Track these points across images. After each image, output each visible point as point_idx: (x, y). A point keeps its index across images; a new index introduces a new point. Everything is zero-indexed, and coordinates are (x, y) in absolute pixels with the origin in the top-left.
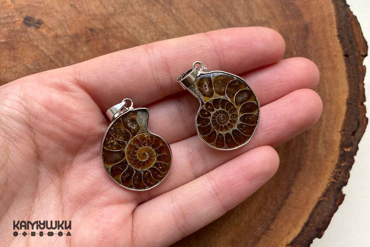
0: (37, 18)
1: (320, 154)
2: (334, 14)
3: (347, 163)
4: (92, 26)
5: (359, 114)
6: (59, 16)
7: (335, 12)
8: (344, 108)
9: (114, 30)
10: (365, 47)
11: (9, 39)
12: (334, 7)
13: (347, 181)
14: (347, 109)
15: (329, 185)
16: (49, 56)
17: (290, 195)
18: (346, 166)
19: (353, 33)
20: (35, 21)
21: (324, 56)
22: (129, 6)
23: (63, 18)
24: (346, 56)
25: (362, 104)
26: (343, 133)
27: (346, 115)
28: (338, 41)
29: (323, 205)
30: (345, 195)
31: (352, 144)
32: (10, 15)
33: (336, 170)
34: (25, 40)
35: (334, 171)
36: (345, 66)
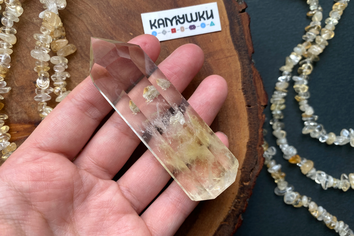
2: (240, 71)
3: (245, 194)
5: (257, 155)
7: (241, 69)
8: (245, 150)
10: (265, 98)
12: (241, 65)
14: (247, 150)
15: (230, 212)
18: (244, 197)
19: (256, 87)
21: (230, 106)
24: (249, 106)
25: (260, 147)
26: (243, 170)
27: (246, 155)
28: (242, 93)
31: (250, 179)
33: (236, 200)
35: (234, 201)
36: (247, 115)
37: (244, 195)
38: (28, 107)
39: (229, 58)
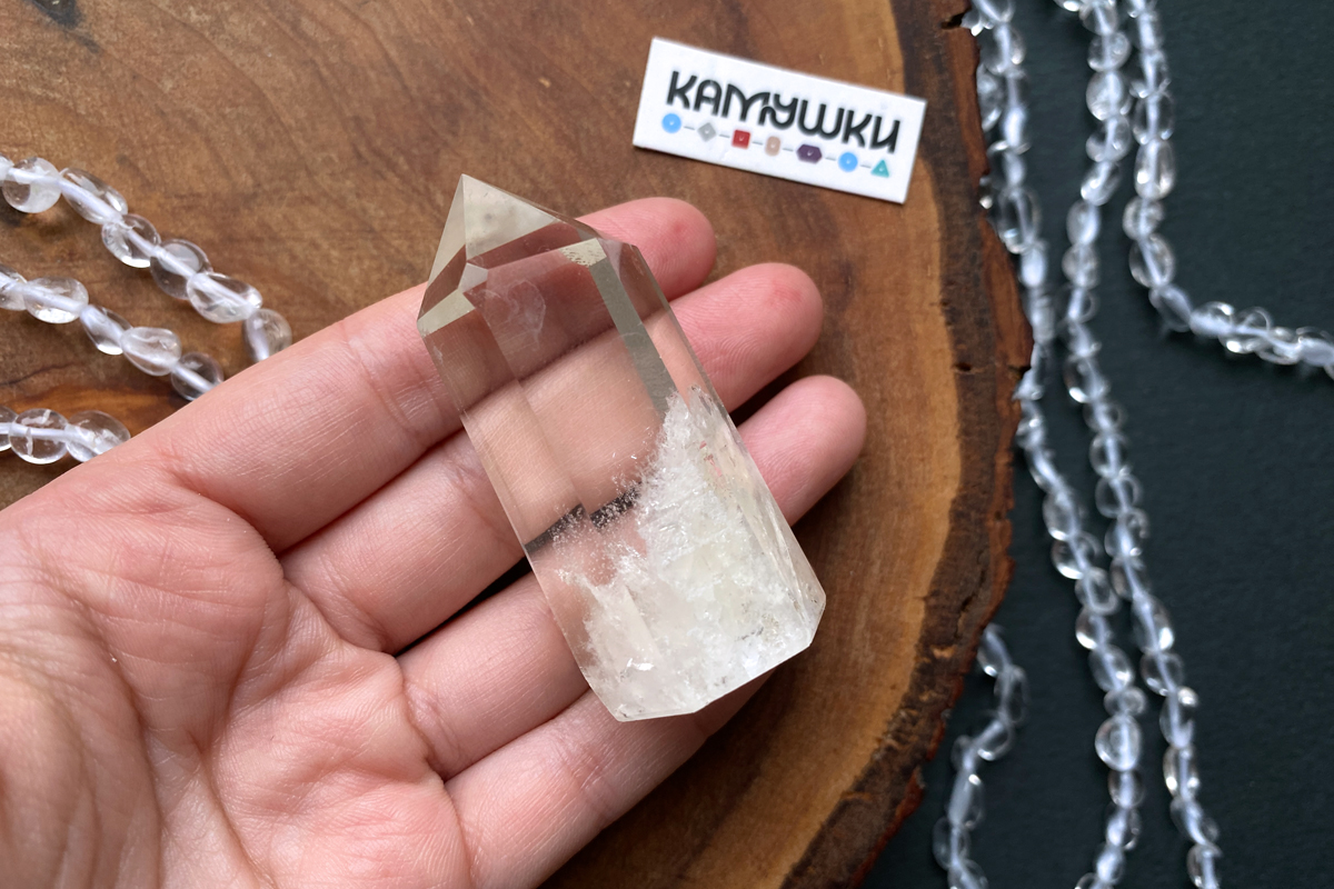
1: (856, 663)
2: (938, 235)
3: (938, 693)
5: (987, 547)
8: (942, 528)
10: (1024, 342)
12: (940, 214)
15: (877, 757)
17: (756, 780)
18: (935, 702)
19: (992, 297)
24: (963, 366)
25: (999, 517)
26: (933, 601)
27: (948, 547)
28: (942, 319)
29: (853, 816)
31: (957, 637)
33: (903, 714)
35: (895, 716)
36: (957, 400)
37: (934, 695)
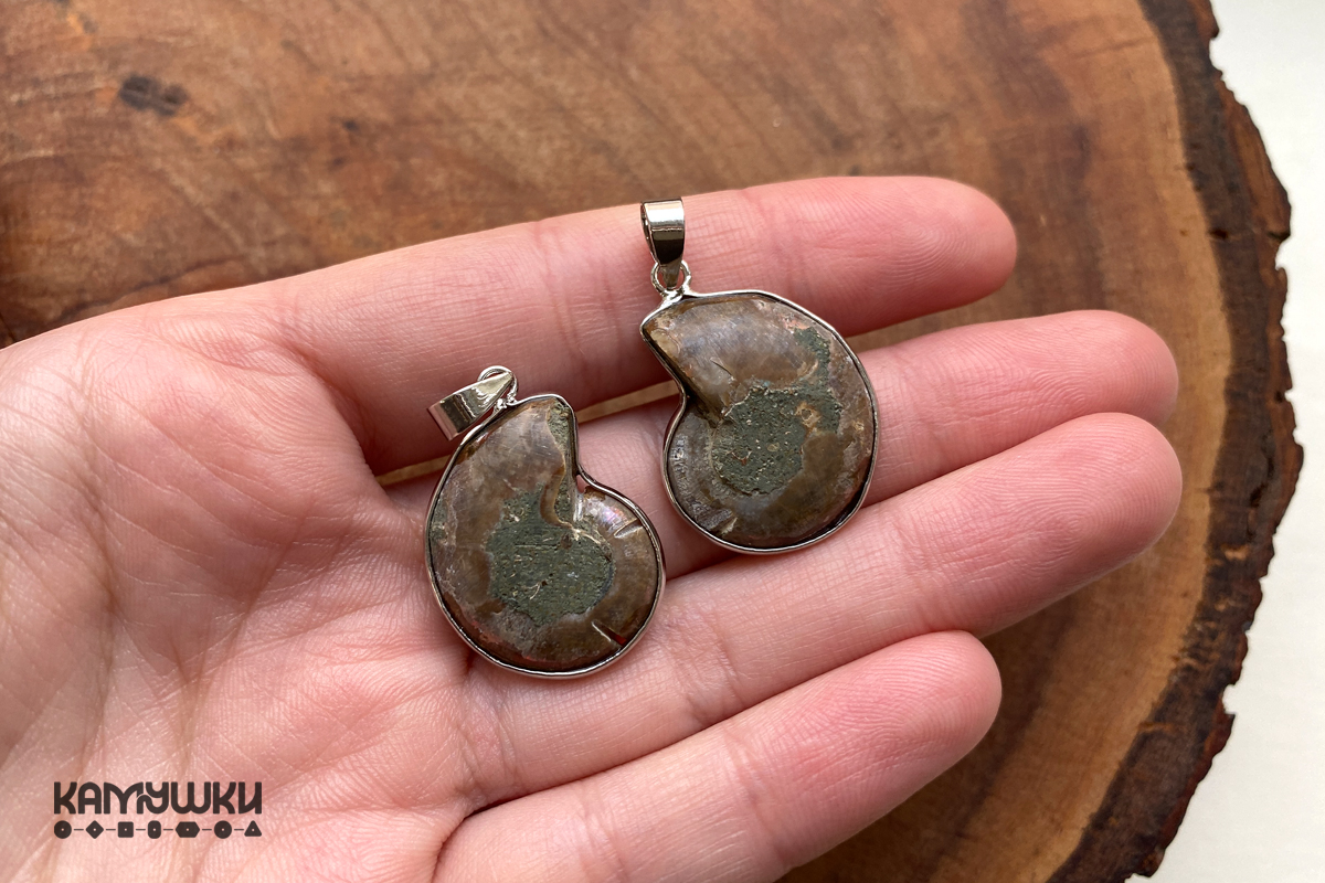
0: (168, 80)
1: (1139, 569)
2: (1173, 97)
3: (1235, 600)
4: (353, 114)
5: (1270, 431)
6: (244, 79)
7: (1176, 91)
8: (1218, 412)
9: (430, 128)
10: (1280, 207)
11: (67, 150)
12: (1173, 76)
13: (1241, 668)
14: (1231, 412)
15: (1175, 679)
16: (199, 209)
17: (1038, 711)
18: (1231, 612)
19: (1240, 161)
20: (162, 92)
21: (1144, 232)
22: (484, 53)
23: (258, 85)
24: (1219, 233)
25: (1280, 398)
26: (1218, 494)
27: (1227, 433)
28: (1189, 184)
29: (1155, 752)
30: (1233, 717)
31: (1250, 535)
32: (78, 69)
33: (1199, 628)
34: (122, 154)
35: (1192, 630)
36: (1216, 269)
37: (1232, 603)
38: (319, 221)
39: (1127, 51)
